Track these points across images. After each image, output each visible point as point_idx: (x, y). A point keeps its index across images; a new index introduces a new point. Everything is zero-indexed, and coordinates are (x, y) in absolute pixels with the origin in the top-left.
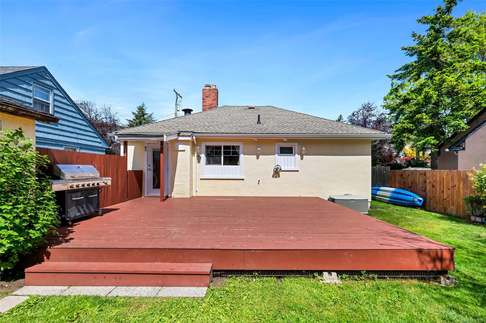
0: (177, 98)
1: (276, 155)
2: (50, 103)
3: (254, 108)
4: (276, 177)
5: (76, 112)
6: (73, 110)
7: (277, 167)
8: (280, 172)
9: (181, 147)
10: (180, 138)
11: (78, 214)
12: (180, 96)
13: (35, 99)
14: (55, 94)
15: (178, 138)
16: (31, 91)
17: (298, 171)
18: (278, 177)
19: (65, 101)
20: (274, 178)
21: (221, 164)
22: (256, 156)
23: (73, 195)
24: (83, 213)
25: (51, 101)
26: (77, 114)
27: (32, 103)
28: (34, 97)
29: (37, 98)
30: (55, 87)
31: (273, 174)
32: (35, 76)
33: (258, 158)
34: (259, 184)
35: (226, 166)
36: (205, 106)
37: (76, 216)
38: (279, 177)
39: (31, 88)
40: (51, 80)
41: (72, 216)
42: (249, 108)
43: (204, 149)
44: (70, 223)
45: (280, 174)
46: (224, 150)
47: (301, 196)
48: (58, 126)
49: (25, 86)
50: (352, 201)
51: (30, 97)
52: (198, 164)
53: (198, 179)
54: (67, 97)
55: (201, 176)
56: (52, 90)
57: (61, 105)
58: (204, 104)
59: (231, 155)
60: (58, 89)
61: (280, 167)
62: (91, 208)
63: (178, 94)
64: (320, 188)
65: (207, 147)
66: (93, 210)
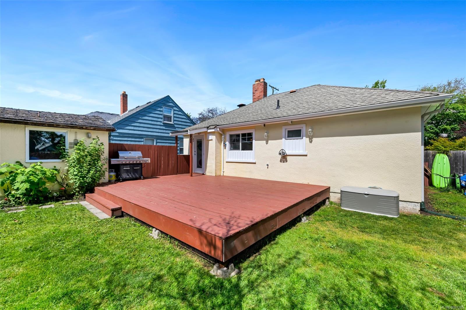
0: (273, 91)
1: (284, 139)
2: (171, 116)
3: (295, 92)
4: (284, 162)
5: (187, 118)
6: (185, 117)
7: (281, 151)
8: (288, 157)
9: (211, 137)
10: (209, 131)
11: (128, 177)
12: (277, 89)
13: (164, 115)
14: (174, 110)
15: (207, 131)
16: (162, 111)
17: (306, 155)
18: (285, 161)
19: (180, 113)
20: (281, 162)
21: (240, 149)
22: (265, 141)
23: (125, 166)
24: (131, 176)
25: (172, 115)
26: (187, 120)
27: (162, 117)
28: (164, 114)
29: (165, 114)
30: (174, 106)
31: (281, 159)
32: (164, 102)
33: (267, 143)
34: (268, 168)
35: (243, 151)
36: (254, 99)
37: (126, 178)
38: (287, 161)
39: (162, 109)
40: (172, 103)
41: (124, 177)
42: (291, 92)
43: (228, 137)
44: (121, 180)
45: (287, 159)
46: (242, 137)
47: (309, 184)
48: (176, 129)
49: (159, 109)
50: (366, 196)
51: (161, 115)
52: (224, 150)
53: (225, 162)
54: (181, 110)
55: (226, 160)
56: (173, 108)
57: (178, 116)
58: (254, 97)
59: (247, 142)
60: (176, 107)
61: (284, 151)
62: (136, 174)
63: (274, 88)
64: (334, 176)
65: (231, 136)
66: (138, 176)
